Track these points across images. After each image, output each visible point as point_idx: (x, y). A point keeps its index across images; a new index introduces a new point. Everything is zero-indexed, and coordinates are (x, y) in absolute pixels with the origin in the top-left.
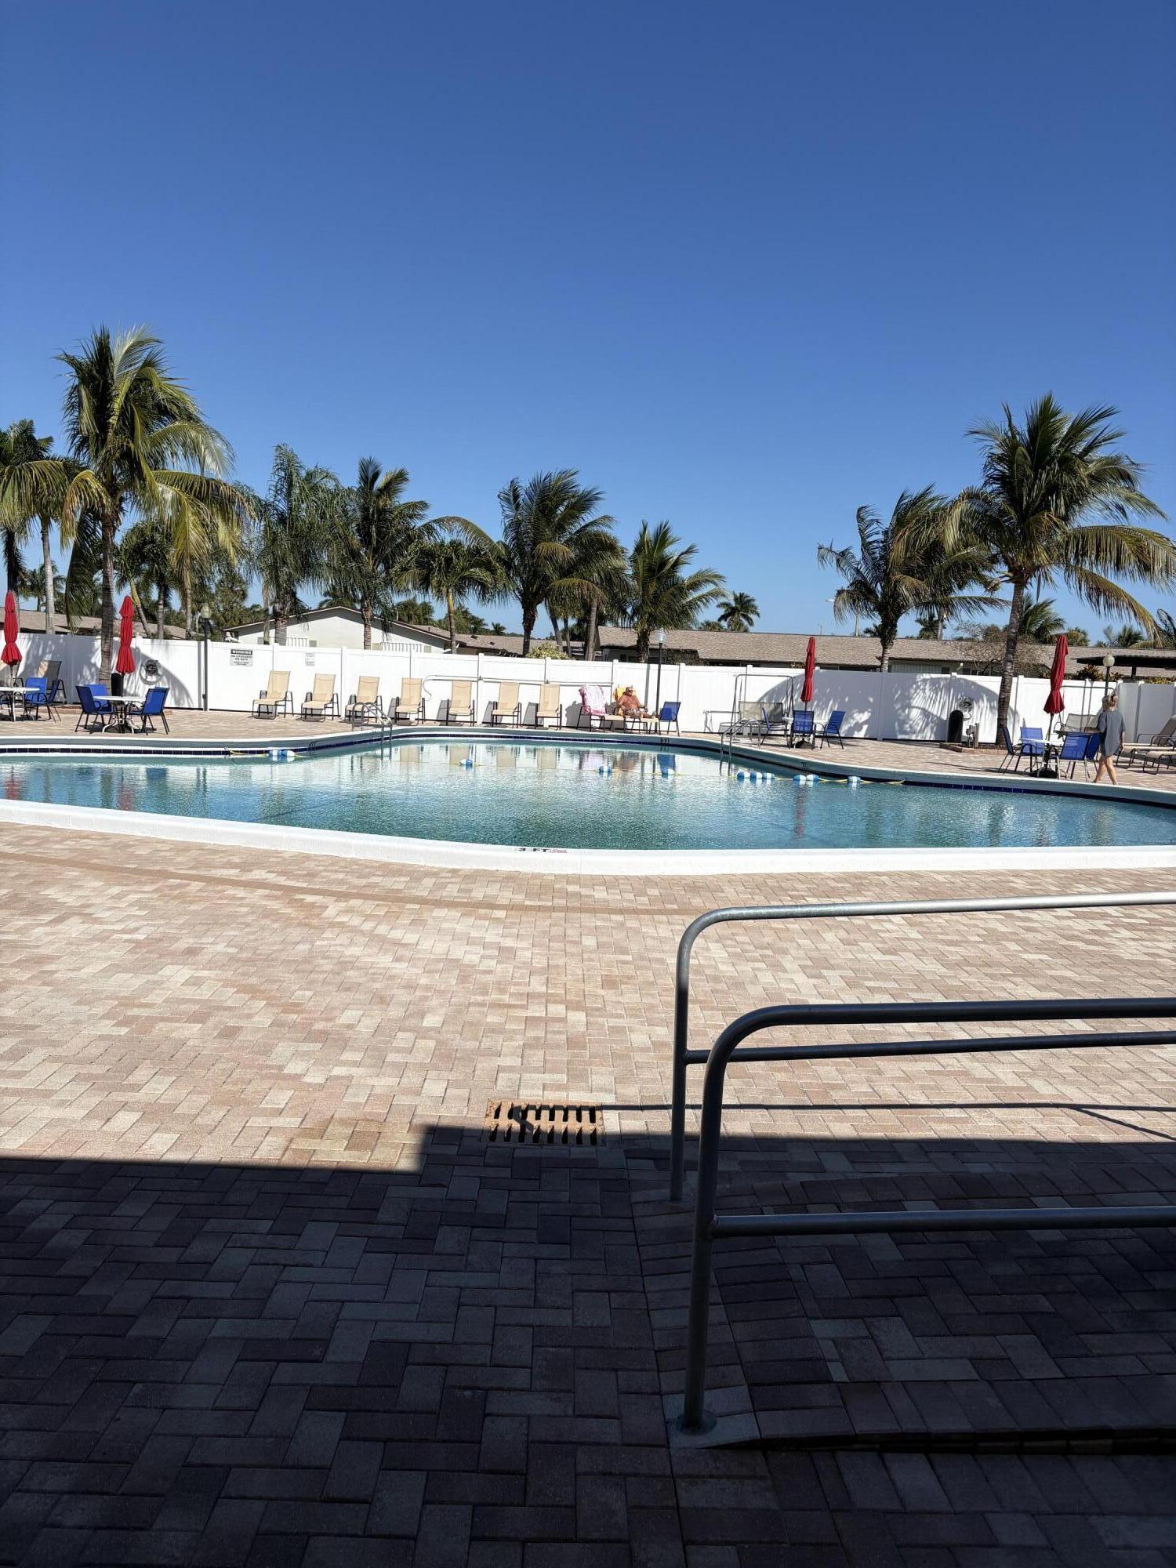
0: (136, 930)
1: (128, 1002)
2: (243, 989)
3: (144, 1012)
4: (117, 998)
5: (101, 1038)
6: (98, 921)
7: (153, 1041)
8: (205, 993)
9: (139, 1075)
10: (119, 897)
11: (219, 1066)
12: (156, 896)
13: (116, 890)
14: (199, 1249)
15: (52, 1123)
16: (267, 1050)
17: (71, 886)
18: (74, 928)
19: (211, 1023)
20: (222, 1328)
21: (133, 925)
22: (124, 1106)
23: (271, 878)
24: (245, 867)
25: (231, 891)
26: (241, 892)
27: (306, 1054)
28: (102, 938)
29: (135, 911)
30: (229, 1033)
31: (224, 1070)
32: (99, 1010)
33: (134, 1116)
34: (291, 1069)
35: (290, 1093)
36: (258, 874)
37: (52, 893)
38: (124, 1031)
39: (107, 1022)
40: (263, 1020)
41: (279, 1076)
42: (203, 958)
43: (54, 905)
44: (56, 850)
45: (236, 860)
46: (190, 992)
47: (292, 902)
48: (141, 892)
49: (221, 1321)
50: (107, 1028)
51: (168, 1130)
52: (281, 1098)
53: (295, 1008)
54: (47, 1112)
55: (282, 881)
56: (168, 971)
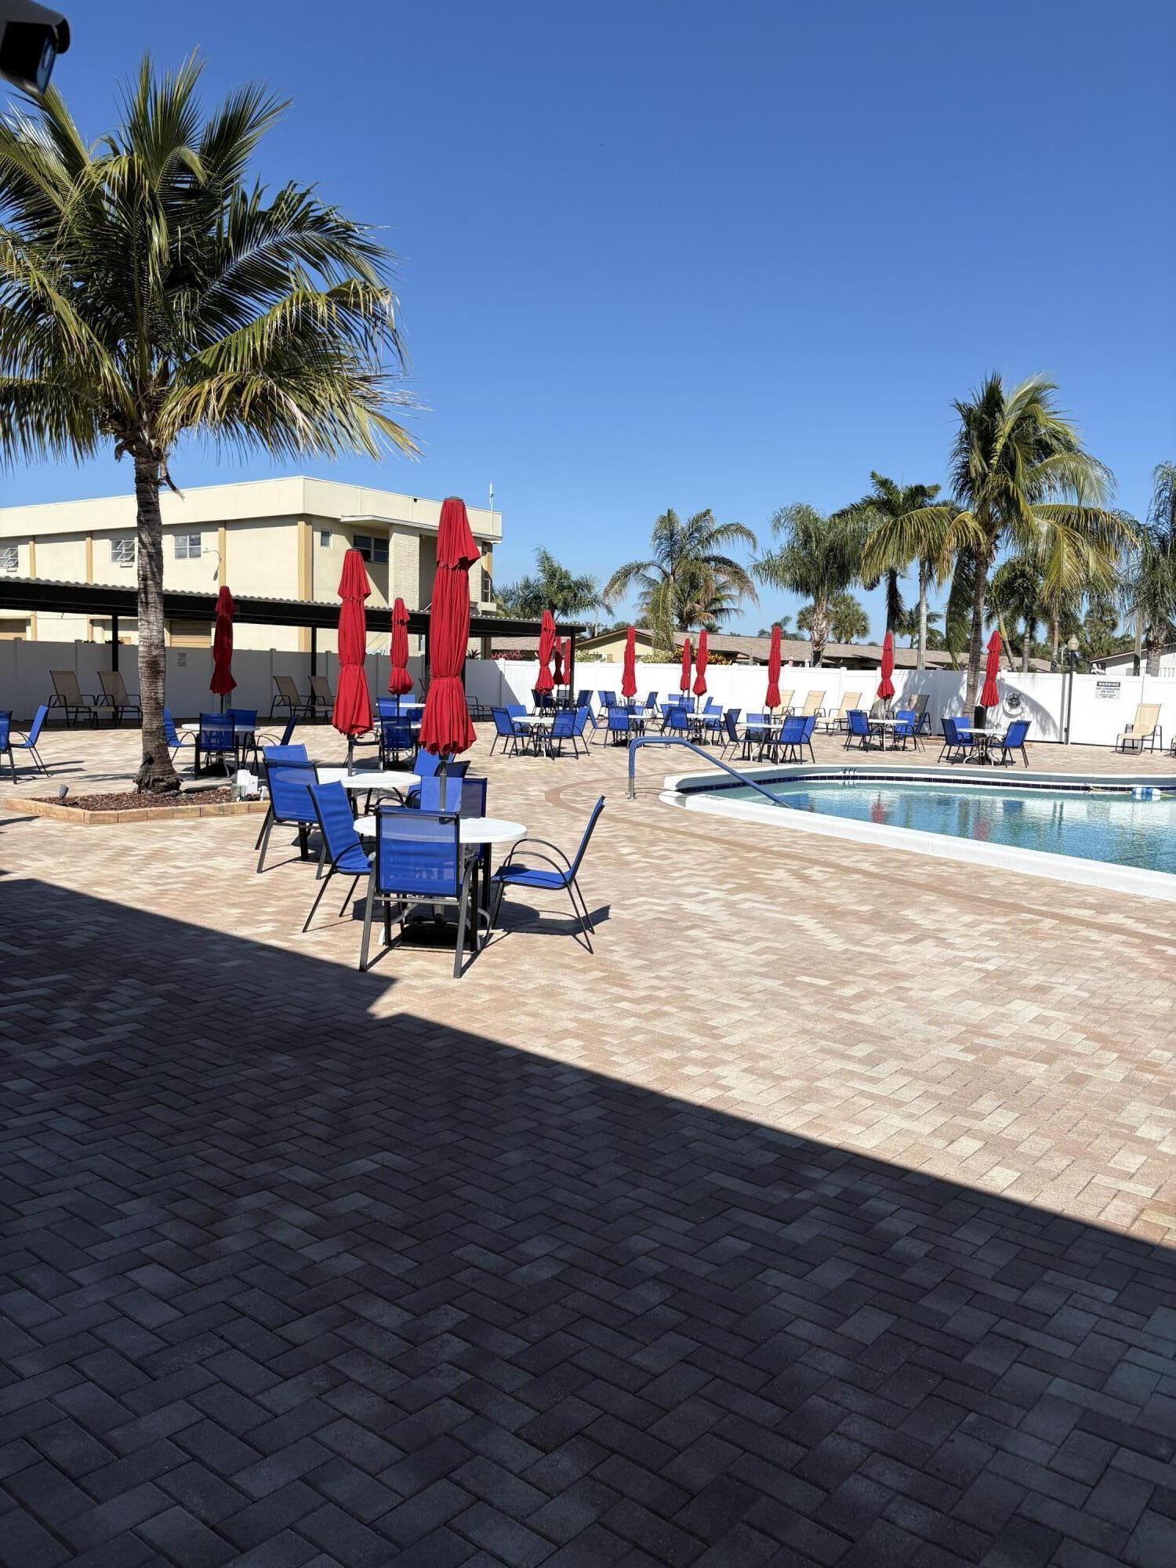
0: (987, 959)
1: (975, 1030)
2: (1092, 1036)
3: (991, 1043)
4: (966, 1025)
5: (949, 1060)
6: (951, 946)
7: (998, 1073)
8: (1053, 1033)
9: (984, 1104)
10: (970, 925)
11: (1064, 1112)
12: (1008, 928)
13: (969, 918)
14: (1036, 1297)
15: (901, 1132)
16: (1118, 1107)
17: (928, 910)
18: (928, 950)
19: (1057, 1066)
20: (1058, 1387)
21: (983, 954)
22: (968, 1131)
23: (1130, 923)
24: (1101, 909)
25: (1084, 932)
26: (1095, 935)
27: (1160, 1120)
28: (954, 963)
29: (985, 941)
30: (1078, 1080)
31: (1069, 1118)
32: (949, 1032)
33: (978, 1144)
34: (1143, 1132)
35: (1142, 1159)
36: (1114, 918)
37: (910, 914)
38: (970, 1058)
39: (954, 1046)
40: (1115, 1072)
41: (1129, 1137)
42: (1054, 997)
43: (909, 926)
44: (915, 874)
45: (1091, 900)
46: (1037, 1030)
47: (1151, 952)
48: (994, 923)
49: (1058, 1380)
50: (954, 1051)
51: (1010, 1167)
52: (1132, 1161)
53: (1152, 1067)
54: (896, 1121)
55: (1141, 928)
56: (1017, 1005)
